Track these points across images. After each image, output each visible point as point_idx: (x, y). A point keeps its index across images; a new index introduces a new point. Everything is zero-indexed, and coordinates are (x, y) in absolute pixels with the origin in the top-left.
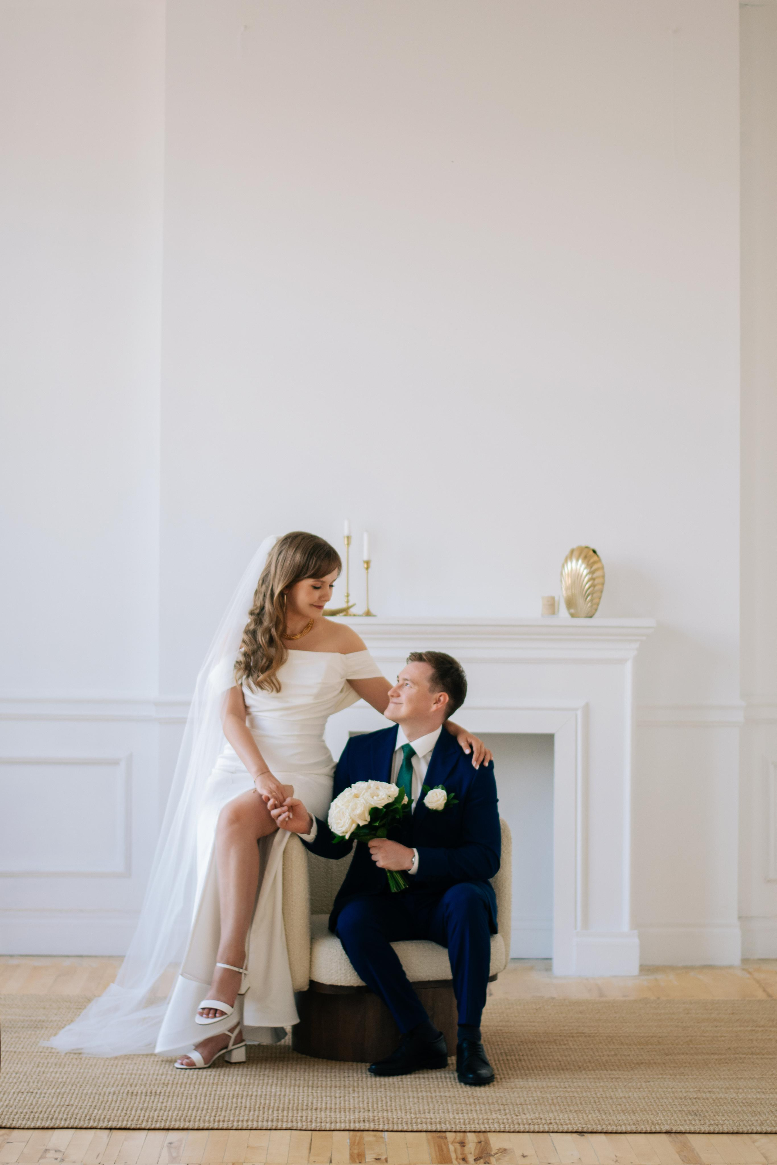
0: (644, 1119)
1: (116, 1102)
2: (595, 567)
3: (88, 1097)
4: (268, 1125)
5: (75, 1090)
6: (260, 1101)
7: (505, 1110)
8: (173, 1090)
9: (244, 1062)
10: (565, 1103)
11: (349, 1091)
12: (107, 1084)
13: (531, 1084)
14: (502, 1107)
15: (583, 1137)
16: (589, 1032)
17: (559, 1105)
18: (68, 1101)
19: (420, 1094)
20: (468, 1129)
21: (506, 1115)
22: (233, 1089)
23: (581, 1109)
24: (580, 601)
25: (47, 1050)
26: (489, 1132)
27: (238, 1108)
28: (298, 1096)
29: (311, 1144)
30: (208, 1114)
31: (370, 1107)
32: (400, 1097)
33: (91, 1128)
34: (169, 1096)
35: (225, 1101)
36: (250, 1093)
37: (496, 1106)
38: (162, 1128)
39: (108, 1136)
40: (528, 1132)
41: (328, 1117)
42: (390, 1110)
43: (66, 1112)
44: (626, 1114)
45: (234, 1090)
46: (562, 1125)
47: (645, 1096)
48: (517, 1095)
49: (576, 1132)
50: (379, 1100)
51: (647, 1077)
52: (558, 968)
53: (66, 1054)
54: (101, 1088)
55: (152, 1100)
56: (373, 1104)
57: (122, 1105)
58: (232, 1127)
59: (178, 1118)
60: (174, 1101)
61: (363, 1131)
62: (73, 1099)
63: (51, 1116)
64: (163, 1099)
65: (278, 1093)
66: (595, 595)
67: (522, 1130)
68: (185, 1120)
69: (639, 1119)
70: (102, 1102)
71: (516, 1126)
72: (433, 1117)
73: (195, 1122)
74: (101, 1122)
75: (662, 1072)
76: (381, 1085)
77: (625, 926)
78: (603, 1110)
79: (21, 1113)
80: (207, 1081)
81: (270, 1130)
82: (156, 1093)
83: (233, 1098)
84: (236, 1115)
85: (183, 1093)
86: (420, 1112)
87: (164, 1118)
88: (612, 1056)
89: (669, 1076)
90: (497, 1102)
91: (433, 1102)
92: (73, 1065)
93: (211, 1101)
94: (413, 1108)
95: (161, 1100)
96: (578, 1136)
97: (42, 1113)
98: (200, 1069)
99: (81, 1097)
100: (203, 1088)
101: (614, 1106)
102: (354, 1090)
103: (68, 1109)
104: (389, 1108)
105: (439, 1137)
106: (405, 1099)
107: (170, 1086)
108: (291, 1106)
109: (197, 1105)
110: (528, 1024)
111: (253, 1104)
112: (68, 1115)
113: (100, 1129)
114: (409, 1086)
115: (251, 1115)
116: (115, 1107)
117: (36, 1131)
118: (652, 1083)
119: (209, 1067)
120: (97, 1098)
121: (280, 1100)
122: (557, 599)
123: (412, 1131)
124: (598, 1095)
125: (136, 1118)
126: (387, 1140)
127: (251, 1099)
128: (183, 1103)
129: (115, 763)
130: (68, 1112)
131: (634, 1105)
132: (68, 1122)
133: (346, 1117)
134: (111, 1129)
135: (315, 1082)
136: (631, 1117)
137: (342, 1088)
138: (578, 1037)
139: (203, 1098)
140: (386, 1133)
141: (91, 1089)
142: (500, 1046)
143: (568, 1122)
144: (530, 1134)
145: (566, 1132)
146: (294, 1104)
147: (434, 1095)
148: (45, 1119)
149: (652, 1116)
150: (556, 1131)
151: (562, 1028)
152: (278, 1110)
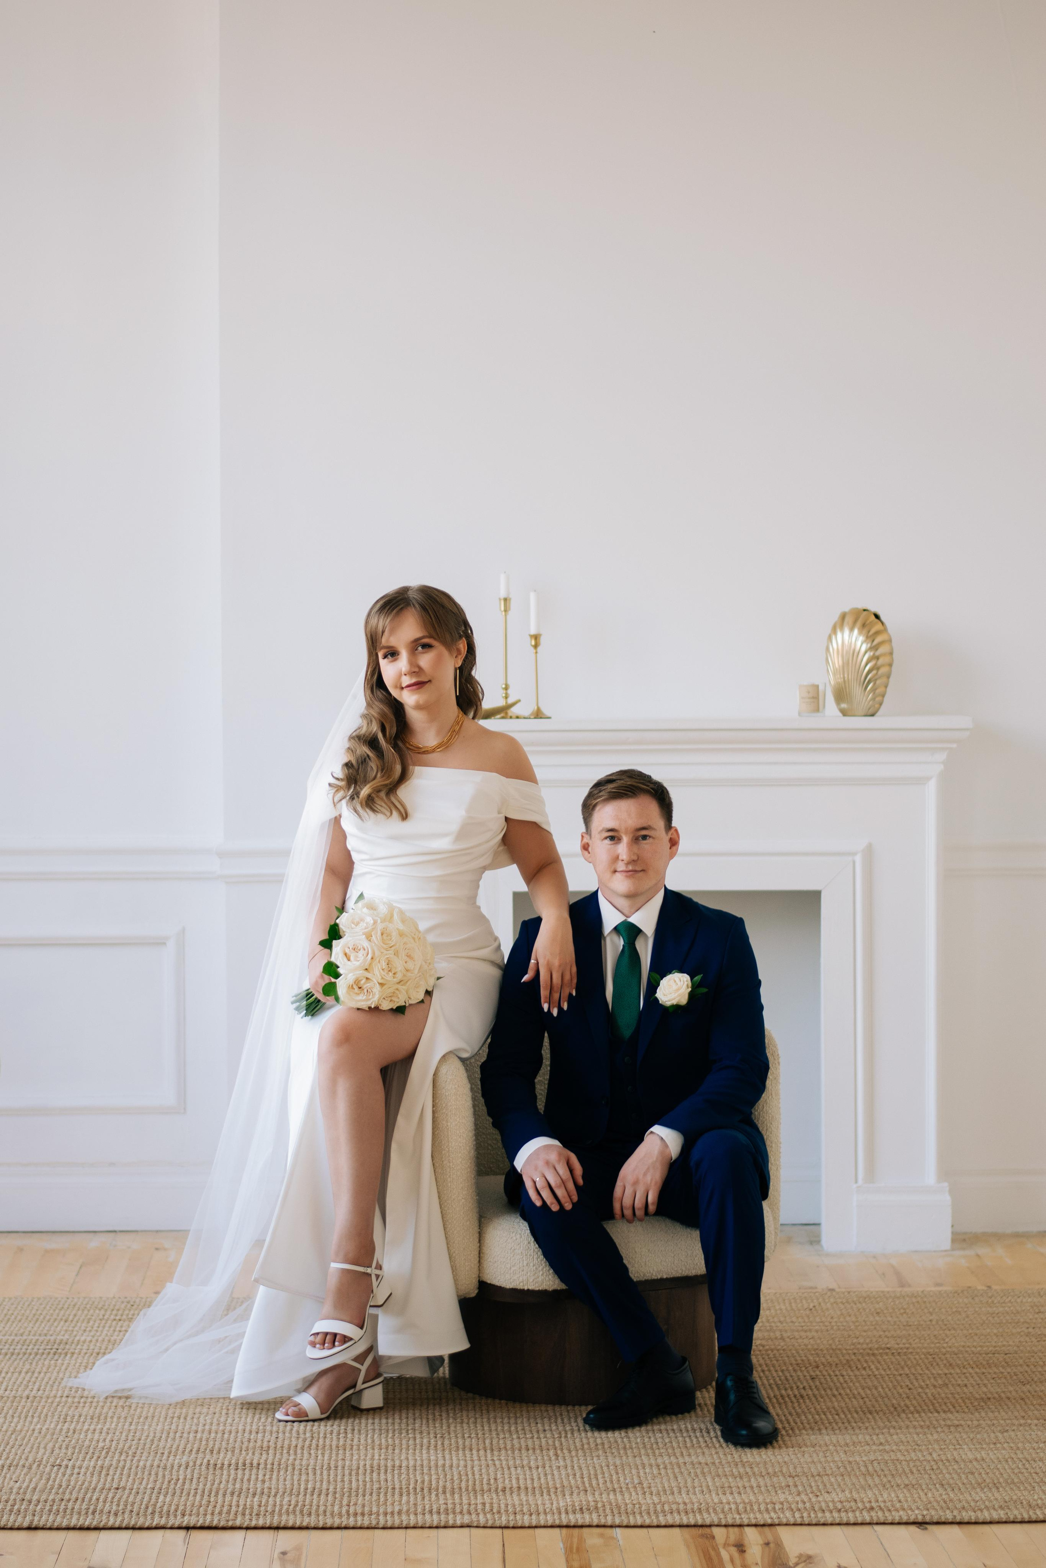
0: (1015, 1497)
1: (192, 1480)
2: (878, 639)
3: (146, 1473)
4: (433, 1521)
5: (125, 1461)
6: (415, 1476)
7: (796, 1486)
8: (277, 1459)
9: (380, 1409)
10: (887, 1472)
11: (548, 1456)
12: (173, 1450)
13: (827, 1438)
14: (791, 1481)
15: (925, 1532)
16: (896, 1346)
17: (879, 1476)
18: (116, 1481)
19: (660, 1460)
20: (746, 1522)
21: (799, 1494)
22: (369, 1456)
23: (914, 1482)
24: (857, 691)
25: (76, 1392)
26: (779, 1525)
27: (382, 1490)
28: (472, 1467)
29: (504, 1552)
30: (337, 1502)
31: (587, 1485)
32: (630, 1466)
33: (156, 1528)
34: (272, 1470)
35: (361, 1478)
36: (397, 1463)
37: (781, 1478)
38: (268, 1525)
39: (184, 1542)
40: (839, 1524)
41: (525, 1503)
42: (618, 1490)
43: (116, 1500)
44: (985, 1490)
45: (372, 1459)
46: (889, 1510)
47: (1007, 1457)
48: (809, 1460)
49: (914, 1523)
50: (599, 1472)
51: (1002, 1422)
52: (830, 1240)
53: (106, 1398)
54: (165, 1457)
55: (246, 1477)
56: (590, 1479)
57: (201, 1486)
58: (378, 1524)
59: (291, 1507)
60: (281, 1479)
61: (582, 1527)
62: (124, 1478)
63: (92, 1507)
64: (265, 1475)
65: (440, 1463)
66: (878, 682)
67: (830, 1520)
68: (302, 1512)
69: (1007, 1498)
70: (169, 1482)
71: (820, 1515)
72: (687, 1501)
73: (318, 1515)
74: (172, 1517)
75: (1023, 1414)
76: (597, 1445)
77: (930, 1176)
78: (949, 1484)
79: (46, 1501)
80: (328, 1442)
81: (437, 1527)
82: (252, 1464)
83: (372, 1472)
84: (381, 1503)
85: (293, 1465)
86: (665, 1491)
87: (269, 1509)
88: (941, 1387)
89: (1036, 1421)
90: (781, 1471)
91: (682, 1473)
92: (119, 1418)
93: (339, 1478)
94: (652, 1485)
95: (260, 1477)
96: (917, 1529)
97: (79, 1502)
98: (314, 1421)
99: (136, 1474)
100: (323, 1454)
101: (963, 1476)
102: (556, 1455)
103: (118, 1496)
104: (616, 1486)
105: (702, 1536)
106: (638, 1469)
107: (271, 1452)
108: (463, 1485)
109: (318, 1485)
110: (803, 1334)
111: (404, 1483)
112: (118, 1505)
113: (171, 1528)
114: (641, 1446)
115: (403, 1502)
116: (190, 1490)
117: (71, 1533)
118: (1012, 1434)
119: (328, 1418)
120: (160, 1474)
121: (446, 1475)
122: (821, 688)
123: (658, 1526)
124: (935, 1455)
125: (225, 1509)
126: (621, 1542)
127: (400, 1474)
128: (296, 1482)
129: (159, 943)
130: (119, 1501)
131: (994, 1474)
132: (119, 1519)
133: (552, 1504)
134: (187, 1528)
135: (495, 1441)
136: (993, 1495)
137: (538, 1452)
138: (881, 1354)
139: (325, 1472)
140: (618, 1530)
141: (151, 1458)
142: (767, 1373)
143: (898, 1505)
144: (842, 1527)
145: (899, 1523)
146: (468, 1481)
147: (681, 1460)
148: (83, 1512)
149: (1026, 1493)
150: (882, 1521)
151: (855, 1341)
152: (444, 1492)
